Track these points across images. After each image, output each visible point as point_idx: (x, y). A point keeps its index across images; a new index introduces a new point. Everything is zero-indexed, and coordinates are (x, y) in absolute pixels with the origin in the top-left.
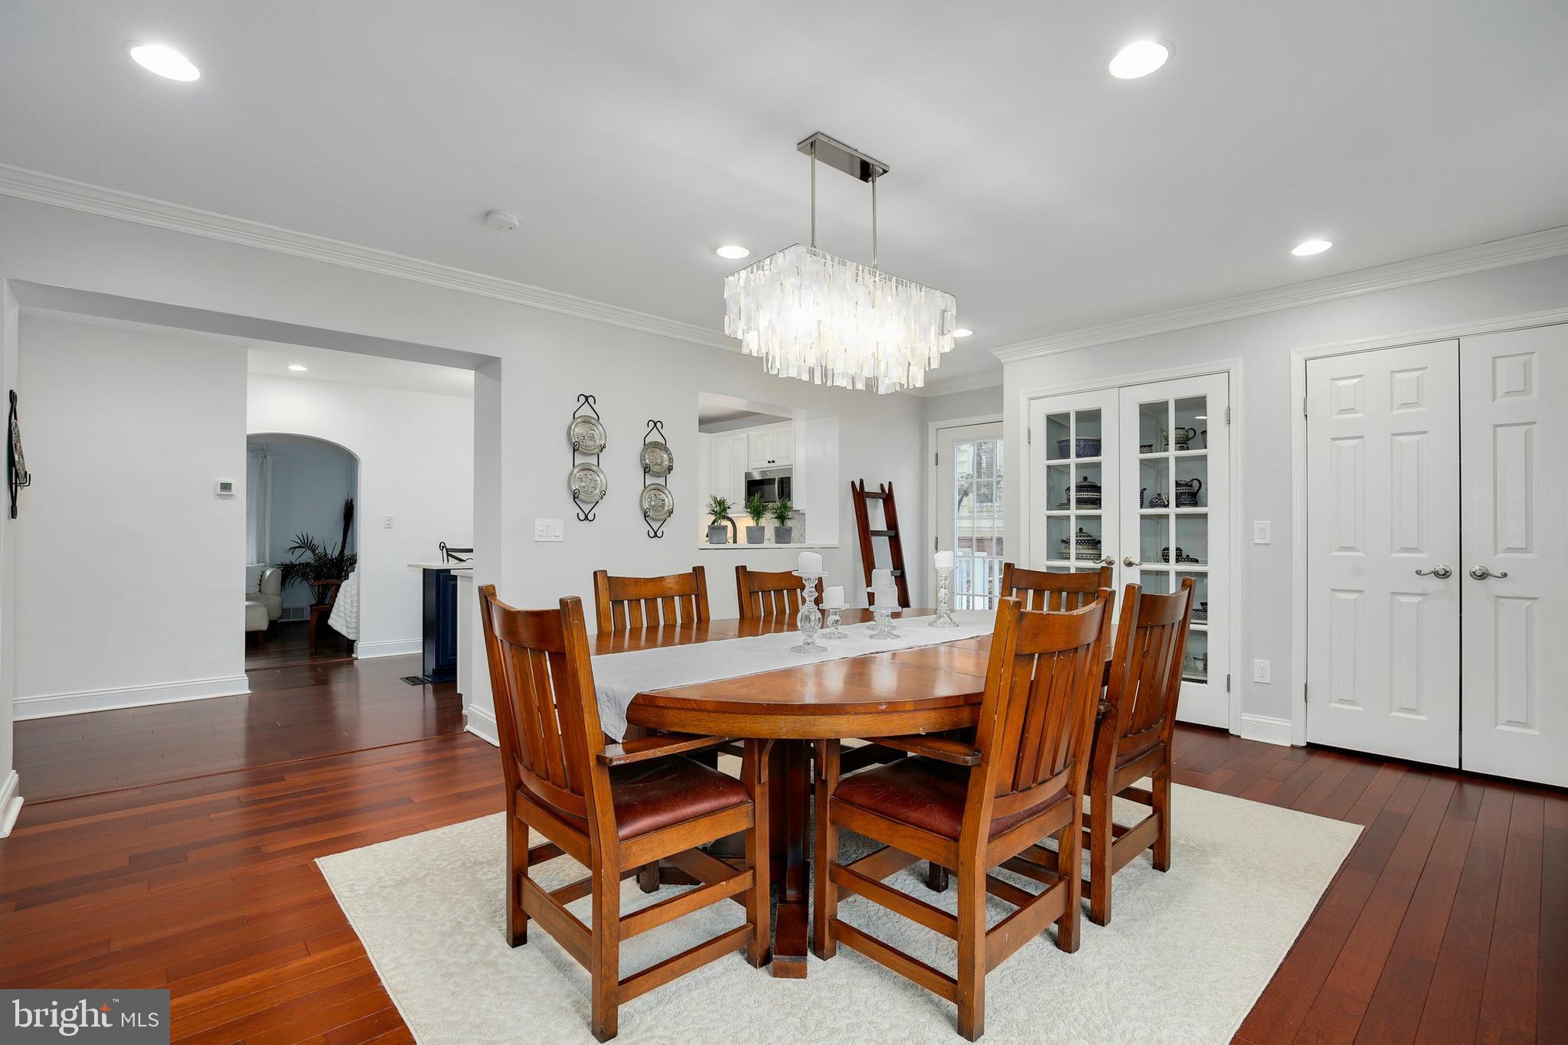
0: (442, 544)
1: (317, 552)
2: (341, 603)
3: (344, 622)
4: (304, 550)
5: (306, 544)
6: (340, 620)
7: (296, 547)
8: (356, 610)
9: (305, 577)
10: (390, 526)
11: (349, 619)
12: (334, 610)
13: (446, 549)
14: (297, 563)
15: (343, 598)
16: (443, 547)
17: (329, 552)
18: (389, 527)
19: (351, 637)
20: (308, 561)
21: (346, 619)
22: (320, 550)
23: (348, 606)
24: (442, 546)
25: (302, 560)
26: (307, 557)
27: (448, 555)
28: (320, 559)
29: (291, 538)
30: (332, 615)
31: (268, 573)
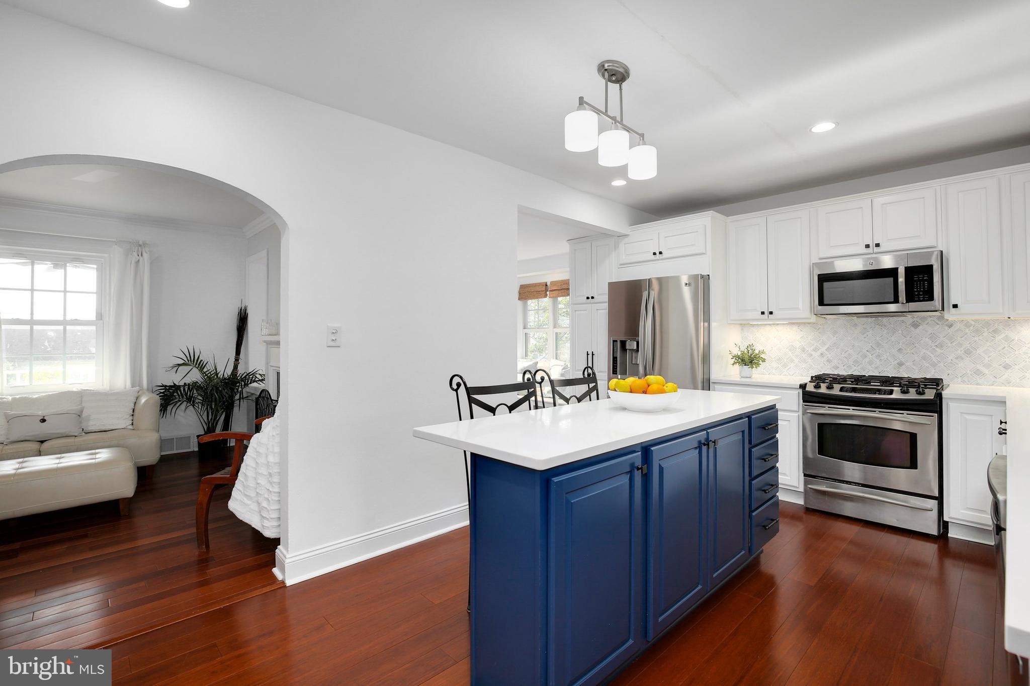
0: (456, 380)
1: (205, 370)
2: (251, 474)
3: (254, 507)
4: (190, 368)
5: (194, 361)
6: (249, 502)
7: (179, 365)
8: (276, 490)
9: (190, 400)
10: (337, 344)
11: (265, 504)
12: (238, 485)
13: (467, 389)
14: (182, 383)
15: (253, 464)
16: (459, 385)
17: (220, 369)
18: (334, 345)
19: (269, 533)
20: (194, 380)
21: (259, 503)
22: (209, 368)
23: (262, 481)
24: (456, 383)
25: (188, 380)
26: (195, 376)
27: (471, 401)
28: (209, 378)
29: (173, 353)
30: (235, 493)
31: (143, 400)
